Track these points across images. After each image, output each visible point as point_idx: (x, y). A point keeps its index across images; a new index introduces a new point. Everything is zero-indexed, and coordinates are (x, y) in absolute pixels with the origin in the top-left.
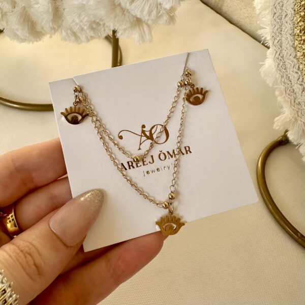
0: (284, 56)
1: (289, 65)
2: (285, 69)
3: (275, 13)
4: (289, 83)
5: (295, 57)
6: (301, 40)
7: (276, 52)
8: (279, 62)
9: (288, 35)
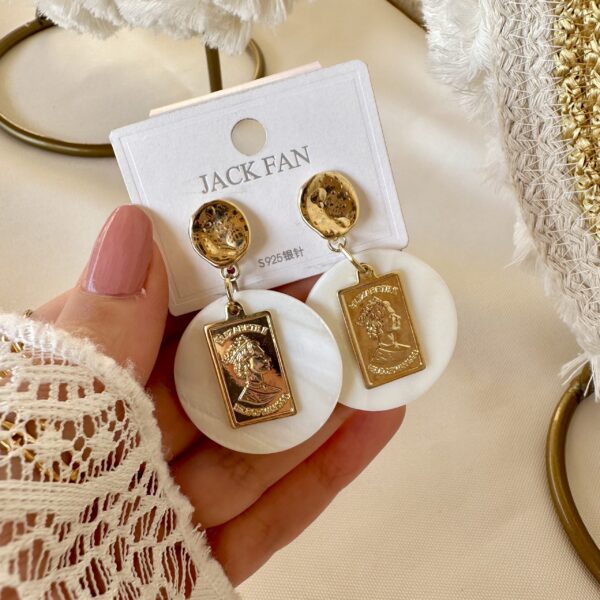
0: (558, 226)
1: (576, 247)
2: (566, 257)
3: (512, 123)
4: (584, 289)
5: (585, 228)
6: (592, 185)
7: (536, 217)
8: (547, 241)
9: (555, 175)
